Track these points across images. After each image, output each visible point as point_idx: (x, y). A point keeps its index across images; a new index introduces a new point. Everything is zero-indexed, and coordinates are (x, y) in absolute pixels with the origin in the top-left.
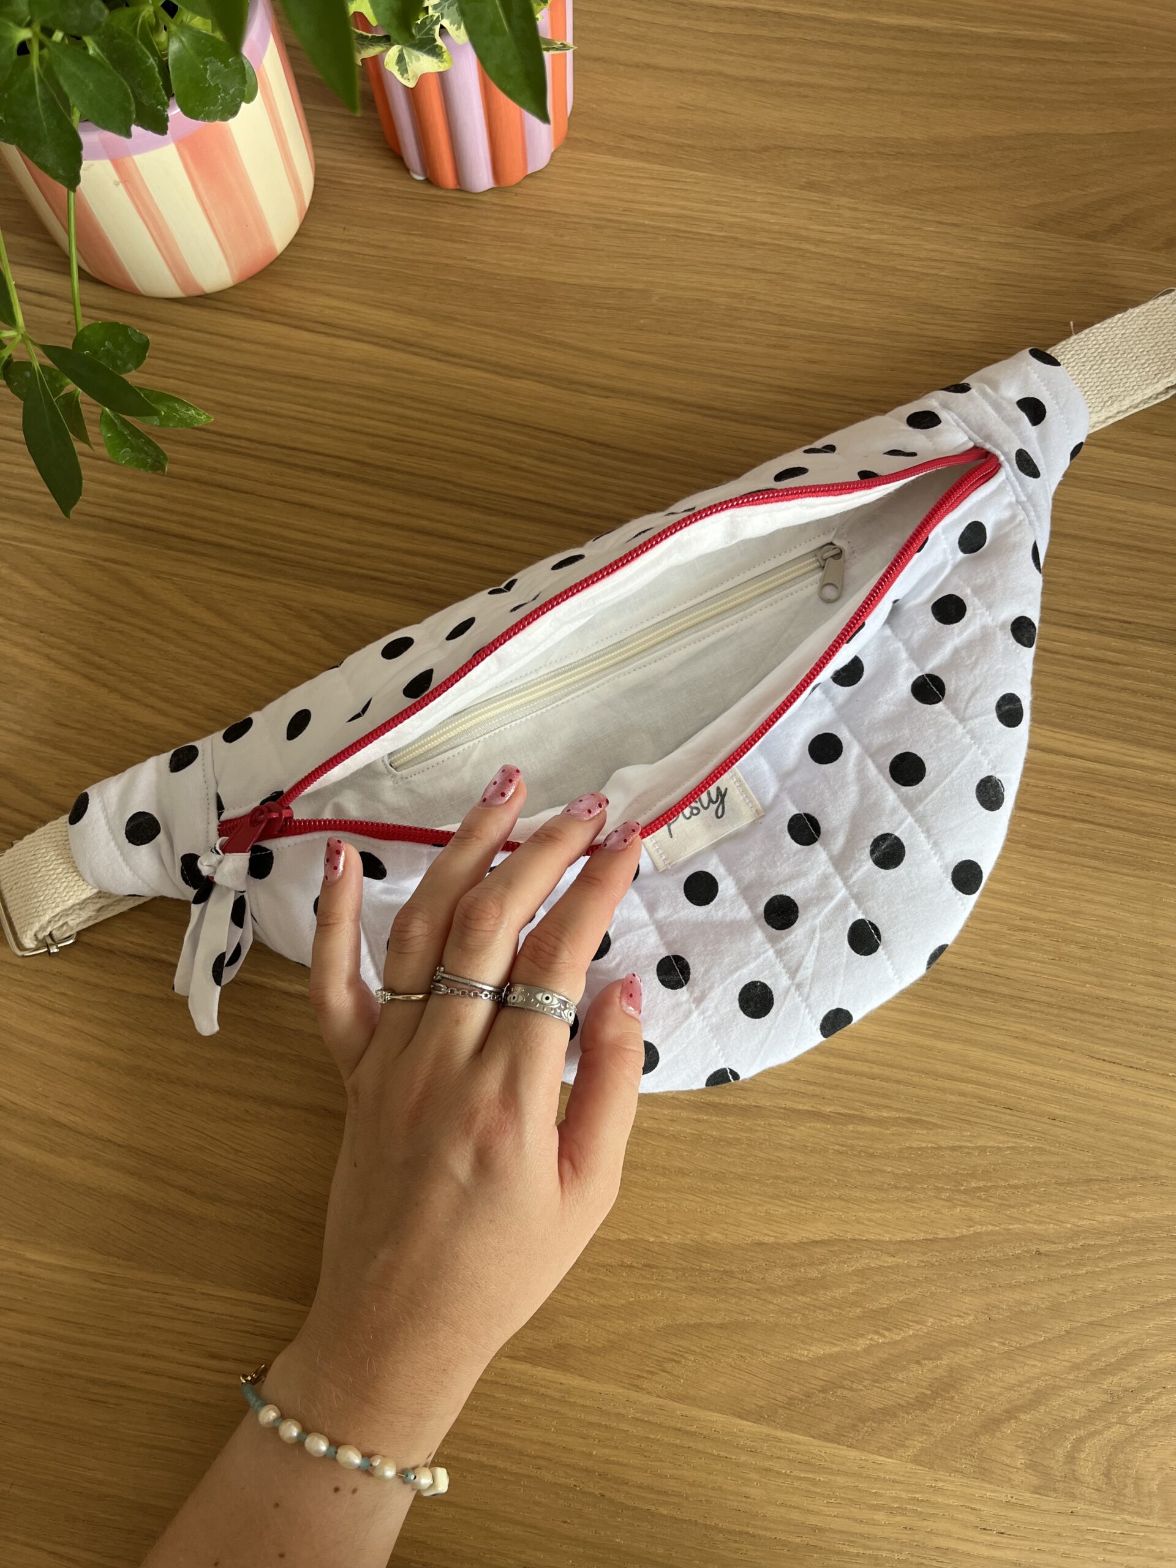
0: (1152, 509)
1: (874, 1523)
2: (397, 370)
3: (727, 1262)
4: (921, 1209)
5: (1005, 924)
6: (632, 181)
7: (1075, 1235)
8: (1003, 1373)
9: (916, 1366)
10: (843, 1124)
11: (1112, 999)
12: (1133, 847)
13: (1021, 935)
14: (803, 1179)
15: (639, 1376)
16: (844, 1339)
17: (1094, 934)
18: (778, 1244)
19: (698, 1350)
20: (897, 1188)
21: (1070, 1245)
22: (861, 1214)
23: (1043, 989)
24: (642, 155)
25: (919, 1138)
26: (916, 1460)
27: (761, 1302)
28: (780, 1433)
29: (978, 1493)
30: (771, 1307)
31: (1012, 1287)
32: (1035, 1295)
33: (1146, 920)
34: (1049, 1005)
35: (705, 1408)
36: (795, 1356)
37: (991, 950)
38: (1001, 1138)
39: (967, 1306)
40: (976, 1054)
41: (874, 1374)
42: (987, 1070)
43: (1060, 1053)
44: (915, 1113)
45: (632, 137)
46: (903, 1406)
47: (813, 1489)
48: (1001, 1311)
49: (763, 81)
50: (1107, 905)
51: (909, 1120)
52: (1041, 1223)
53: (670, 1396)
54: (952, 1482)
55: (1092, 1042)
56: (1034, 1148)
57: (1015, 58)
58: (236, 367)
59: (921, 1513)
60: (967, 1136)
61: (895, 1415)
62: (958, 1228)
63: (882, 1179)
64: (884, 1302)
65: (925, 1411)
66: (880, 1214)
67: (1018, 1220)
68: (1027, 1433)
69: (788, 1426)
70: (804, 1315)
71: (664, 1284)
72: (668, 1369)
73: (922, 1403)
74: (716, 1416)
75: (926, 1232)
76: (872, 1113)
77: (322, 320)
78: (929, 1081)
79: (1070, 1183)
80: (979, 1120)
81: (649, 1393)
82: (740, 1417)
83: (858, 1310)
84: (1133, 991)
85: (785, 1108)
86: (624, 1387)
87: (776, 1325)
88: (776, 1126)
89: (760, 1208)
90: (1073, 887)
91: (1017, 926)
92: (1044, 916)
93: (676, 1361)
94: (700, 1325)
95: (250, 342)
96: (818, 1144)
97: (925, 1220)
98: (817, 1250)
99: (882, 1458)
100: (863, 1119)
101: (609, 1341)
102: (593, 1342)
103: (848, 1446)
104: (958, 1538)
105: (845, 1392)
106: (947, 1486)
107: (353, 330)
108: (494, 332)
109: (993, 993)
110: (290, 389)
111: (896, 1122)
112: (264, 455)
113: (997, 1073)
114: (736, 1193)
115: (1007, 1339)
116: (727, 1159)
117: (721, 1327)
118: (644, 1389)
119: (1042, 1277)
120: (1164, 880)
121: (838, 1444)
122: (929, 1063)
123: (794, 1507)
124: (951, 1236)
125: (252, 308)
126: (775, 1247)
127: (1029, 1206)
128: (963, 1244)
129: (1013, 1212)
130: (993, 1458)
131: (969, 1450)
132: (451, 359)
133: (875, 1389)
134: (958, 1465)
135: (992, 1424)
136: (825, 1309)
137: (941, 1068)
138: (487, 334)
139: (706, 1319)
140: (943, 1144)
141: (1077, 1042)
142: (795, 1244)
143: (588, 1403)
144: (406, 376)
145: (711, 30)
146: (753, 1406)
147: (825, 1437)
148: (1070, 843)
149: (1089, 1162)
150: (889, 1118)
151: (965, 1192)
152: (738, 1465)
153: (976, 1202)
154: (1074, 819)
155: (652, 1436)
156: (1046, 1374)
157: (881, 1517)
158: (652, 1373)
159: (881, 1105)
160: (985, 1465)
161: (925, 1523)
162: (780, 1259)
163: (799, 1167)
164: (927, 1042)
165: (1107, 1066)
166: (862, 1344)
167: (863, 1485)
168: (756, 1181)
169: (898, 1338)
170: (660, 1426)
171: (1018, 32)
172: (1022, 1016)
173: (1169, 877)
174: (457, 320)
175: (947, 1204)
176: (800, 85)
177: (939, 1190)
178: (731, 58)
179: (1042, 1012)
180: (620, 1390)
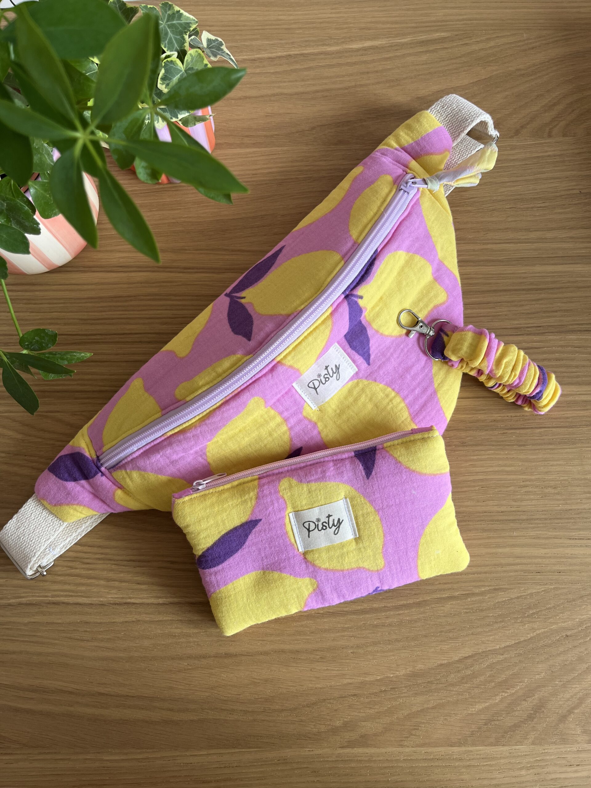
0: (538, 268)
1: (521, 776)
2: (163, 282)
3: (428, 677)
4: (509, 630)
5: (516, 486)
6: (253, 159)
7: (581, 623)
8: (563, 694)
9: (524, 702)
10: (465, 599)
11: (573, 509)
12: (566, 435)
13: (524, 490)
14: (454, 629)
15: (401, 740)
16: (490, 699)
17: (558, 481)
18: (450, 663)
19: (425, 721)
20: (496, 622)
21: (580, 629)
22: (484, 639)
23: (541, 512)
24: (254, 145)
25: (502, 597)
26: (533, 743)
27: (448, 692)
28: (470, 748)
29: (563, 750)
30: (454, 693)
31: (559, 655)
32: (569, 655)
33: (579, 468)
34: (546, 519)
35: (435, 747)
36: (469, 712)
37: (513, 500)
38: (538, 587)
39: (541, 669)
40: (518, 551)
41: (507, 711)
42: (524, 557)
43: (556, 541)
44: (497, 585)
45: (247, 136)
46: (522, 721)
47: (491, 768)
48: (556, 667)
49: (303, 93)
50: (560, 465)
51: (495, 589)
52: (565, 622)
53: (418, 746)
54: (551, 749)
55: (569, 532)
56: (554, 588)
57: (422, 52)
58: (84, 299)
59: (541, 765)
60: (523, 590)
61: (520, 726)
62: (529, 634)
63: (489, 620)
64: (503, 677)
65: (533, 721)
66: (492, 637)
67: (554, 623)
68: (579, 718)
69: (474, 745)
70: (469, 692)
71: (402, 695)
72: (414, 734)
73: (531, 717)
74: (440, 749)
75: (515, 640)
76: (477, 591)
77: (120, 265)
78: (499, 569)
79: (574, 600)
80: (527, 582)
81: (408, 747)
82: (452, 746)
83: (493, 684)
84: (581, 503)
85: (437, 598)
86: (396, 747)
87: (458, 700)
88: (434, 608)
89: (437, 648)
90: (543, 461)
91: (522, 485)
92: (533, 477)
93: (416, 729)
94: (423, 709)
95: (88, 284)
96: (456, 611)
97: (513, 634)
98: (468, 661)
99: (518, 747)
100: (473, 594)
101: (384, 728)
102: (377, 730)
103: (502, 746)
104: (560, 772)
105: (496, 722)
106: (549, 751)
107: (136, 267)
108: (206, 252)
109: (519, 520)
110: (114, 304)
111: (489, 592)
112: (110, 341)
113: (529, 557)
114: (424, 644)
115: (561, 679)
116: (416, 629)
117: (433, 708)
118: (405, 746)
119: (571, 647)
120: (584, 447)
121: (498, 746)
122: (497, 560)
123: (485, 779)
124: (526, 638)
125: (84, 267)
126: (449, 665)
127: (558, 616)
128: (533, 641)
129: (551, 620)
130: (567, 733)
131: (555, 732)
132: (189, 271)
133: (509, 717)
134: (552, 740)
135: (563, 718)
136: (478, 687)
137: (503, 561)
138: (201, 254)
139: (426, 706)
140: (513, 596)
141: (561, 533)
142: (457, 661)
143: (381, 758)
144: (169, 284)
145: (272, 71)
146: (456, 740)
147: (491, 744)
148: (537, 440)
149: (580, 588)
150: (485, 590)
151: (528, 616)
152: (455, 767)
153: (533, 620)
154: (536, 428)
155: (414, 765)
156: (581, 690)
157: (523, 772)
158: (407, 737)
159: (480, 586)
160: (564, 737)
161: (544, 769)
162: (452, 670)
163: (450, 624)
164: (494, 550)
165: (577, 541)
166: (498, 698)
167: (513, 761)
168: (432, 636)
169: (513, 691)
170: (417, 760)
171: (421, 37)
172: (534, 528)
173: (585, 445)
174: (186, 250)
175: (521, 624)
176: (322, 91)
177: (517, 618)
178: (285, 84)
179: (543, 523)
180: (395, 749)
